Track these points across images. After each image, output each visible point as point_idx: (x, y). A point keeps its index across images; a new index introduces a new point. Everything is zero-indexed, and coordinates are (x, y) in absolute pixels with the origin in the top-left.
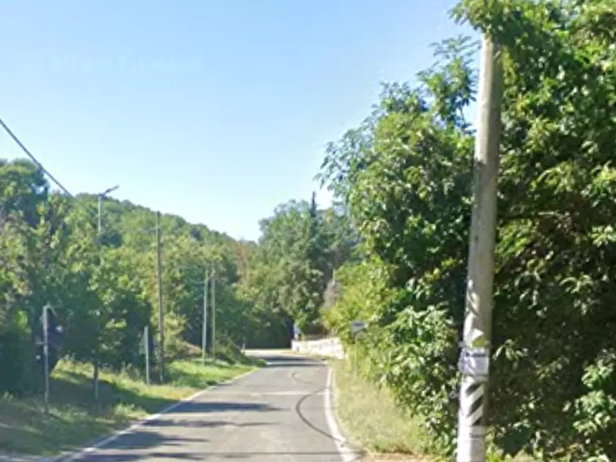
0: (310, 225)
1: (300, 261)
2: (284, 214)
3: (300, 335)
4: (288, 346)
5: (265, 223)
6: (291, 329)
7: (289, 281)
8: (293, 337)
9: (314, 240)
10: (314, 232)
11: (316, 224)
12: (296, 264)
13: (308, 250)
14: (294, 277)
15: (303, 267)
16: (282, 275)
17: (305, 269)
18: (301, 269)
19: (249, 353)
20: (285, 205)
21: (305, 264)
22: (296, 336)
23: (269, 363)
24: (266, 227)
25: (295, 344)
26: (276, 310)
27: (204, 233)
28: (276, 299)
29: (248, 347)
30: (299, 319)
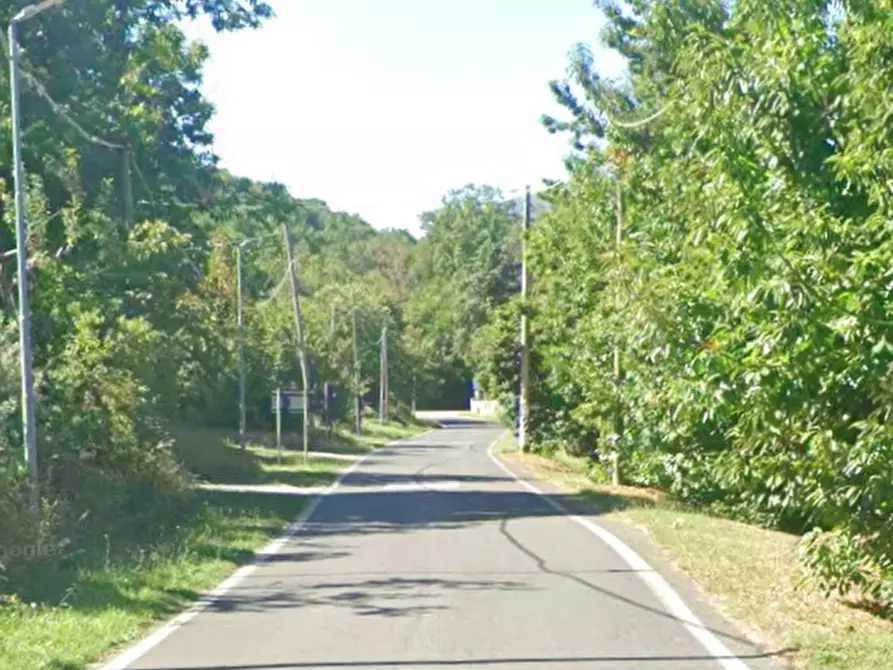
0: (491, 252)
1: (479, 298)
2: (458, 206)
3: (481, 392)
4: (467, 407)
5: (428, 217)
6: (470, 385)
7: (465, 322)
8: (472, 395)
9: (496, 271)
10: (495, 263)
11: (498, 251)
12: (472, 301)
13: (489, 284)
14: (472, 318)
15: (483, 305)
16: (456, 316)
17: (485, 309)
18: (481, 307)
19: (420, 415)
20: (459, 192)
21: (485, 302)
22: (477, 394)
23: (444, 426)
24: (431, 223)
25: (474, 403)
26: (448, 359)
27: (323, 217)
28: (449, 345)
29: (420, 408)
30: (479, 371)
